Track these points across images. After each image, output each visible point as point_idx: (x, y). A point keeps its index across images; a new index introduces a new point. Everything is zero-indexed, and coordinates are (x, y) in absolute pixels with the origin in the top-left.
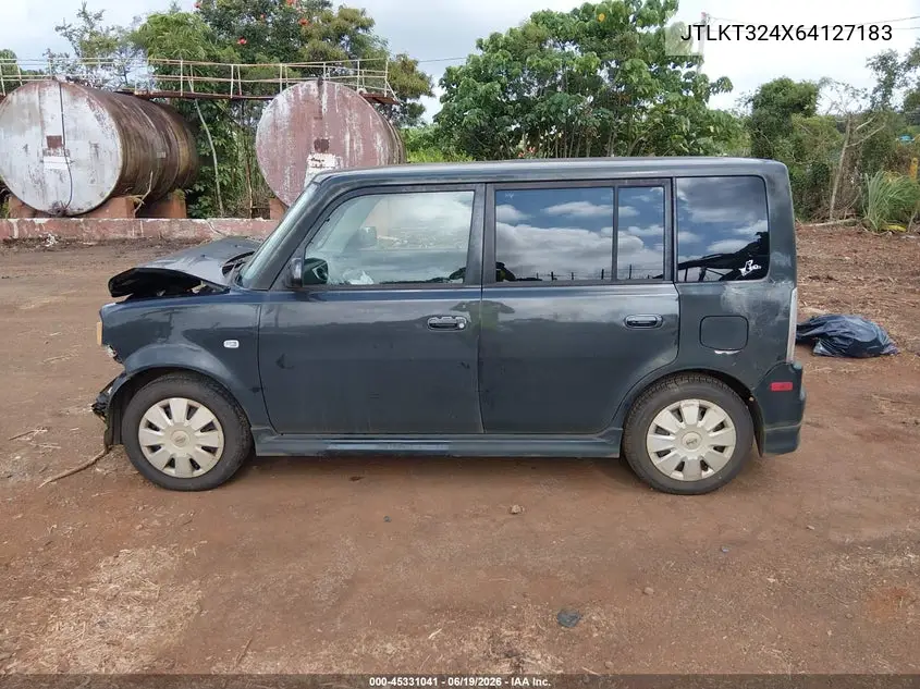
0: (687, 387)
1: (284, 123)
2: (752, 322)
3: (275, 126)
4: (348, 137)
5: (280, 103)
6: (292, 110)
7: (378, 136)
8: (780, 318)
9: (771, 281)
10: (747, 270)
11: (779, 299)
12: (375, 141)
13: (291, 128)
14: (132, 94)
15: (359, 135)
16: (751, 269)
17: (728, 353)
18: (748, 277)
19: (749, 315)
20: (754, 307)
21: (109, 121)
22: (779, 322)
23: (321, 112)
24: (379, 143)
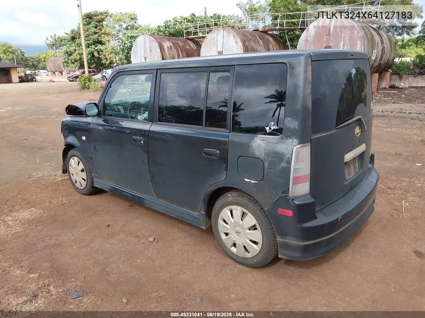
0: (236, 198)
1: (311, 39)
2: (266, 165)
3: (307, 41)
4: (342, 44)
5: (310, 29)
6: (315, 32)
7: (359, 42)
8: (283, 164)
9: (283, 138)
10: (270, 129)
11: (284, 151)
12: (357, 45)
13: (314, 41)
14: (258, 30)
15: (348, 42)
16: (272, 128)
17: (252, 182)
18: (270, 134)
19: (264, 159)
20: (268, 154)
21: (240, 44)
22: (283, 168)
23: (330, 32)
24: (359, 46)
